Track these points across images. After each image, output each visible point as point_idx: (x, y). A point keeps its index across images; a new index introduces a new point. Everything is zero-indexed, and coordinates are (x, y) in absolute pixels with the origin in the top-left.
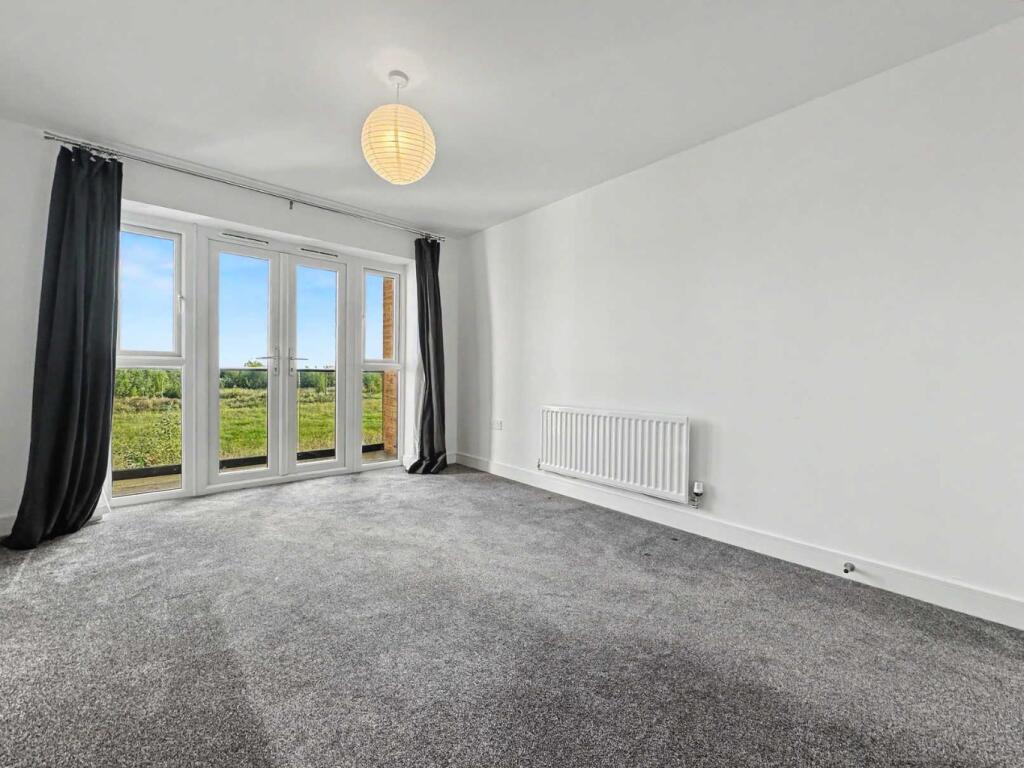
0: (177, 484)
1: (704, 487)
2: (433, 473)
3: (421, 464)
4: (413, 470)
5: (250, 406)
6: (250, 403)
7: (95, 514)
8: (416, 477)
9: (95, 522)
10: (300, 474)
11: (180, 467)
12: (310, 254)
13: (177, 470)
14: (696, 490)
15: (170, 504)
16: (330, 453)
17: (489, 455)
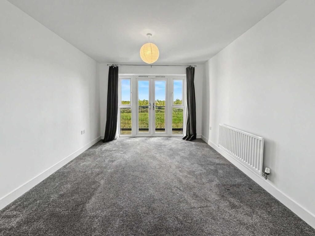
0: (130, 133)
1: (271, 170)
2: (189, 141)
3: (187, 137)
4: (184, 139)
5: (175, 112)
6: (176, 111)
7: (115, 138)
8: (185, 141)
9: (115, 139)
10: (156, 135)
11: (131, 129)
12: (157, 78)
13: (130, 129)
14: (266, 171)
15: (128, 138)
16: (164, 130)
17: (208, 138)
